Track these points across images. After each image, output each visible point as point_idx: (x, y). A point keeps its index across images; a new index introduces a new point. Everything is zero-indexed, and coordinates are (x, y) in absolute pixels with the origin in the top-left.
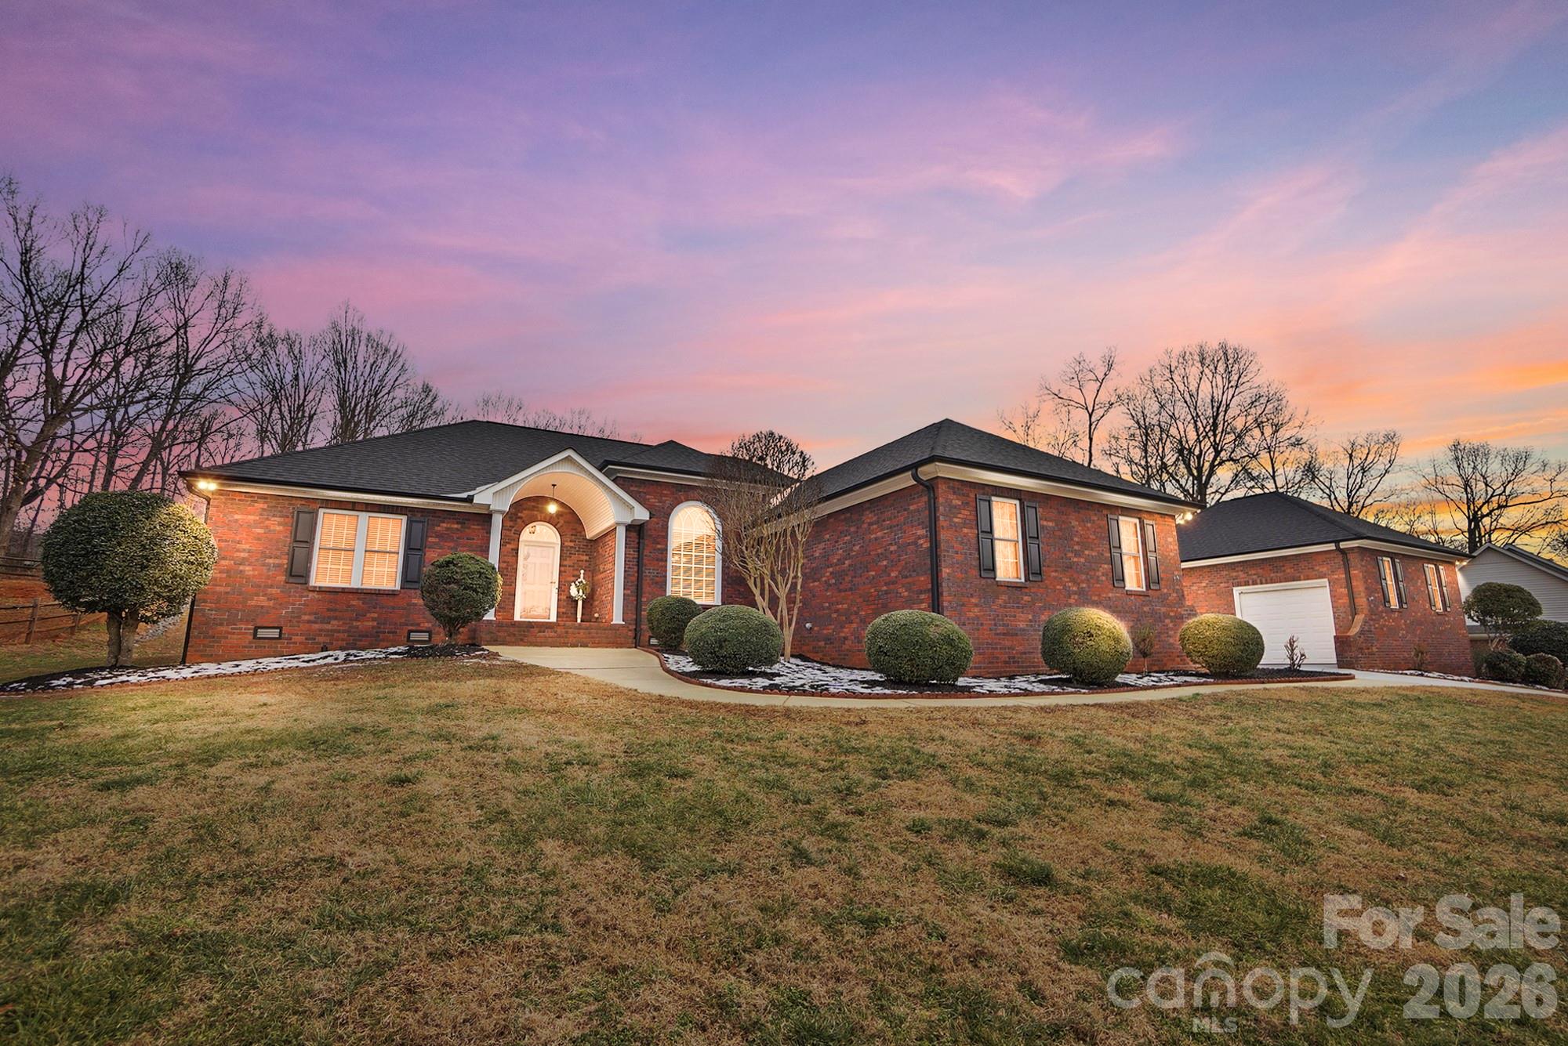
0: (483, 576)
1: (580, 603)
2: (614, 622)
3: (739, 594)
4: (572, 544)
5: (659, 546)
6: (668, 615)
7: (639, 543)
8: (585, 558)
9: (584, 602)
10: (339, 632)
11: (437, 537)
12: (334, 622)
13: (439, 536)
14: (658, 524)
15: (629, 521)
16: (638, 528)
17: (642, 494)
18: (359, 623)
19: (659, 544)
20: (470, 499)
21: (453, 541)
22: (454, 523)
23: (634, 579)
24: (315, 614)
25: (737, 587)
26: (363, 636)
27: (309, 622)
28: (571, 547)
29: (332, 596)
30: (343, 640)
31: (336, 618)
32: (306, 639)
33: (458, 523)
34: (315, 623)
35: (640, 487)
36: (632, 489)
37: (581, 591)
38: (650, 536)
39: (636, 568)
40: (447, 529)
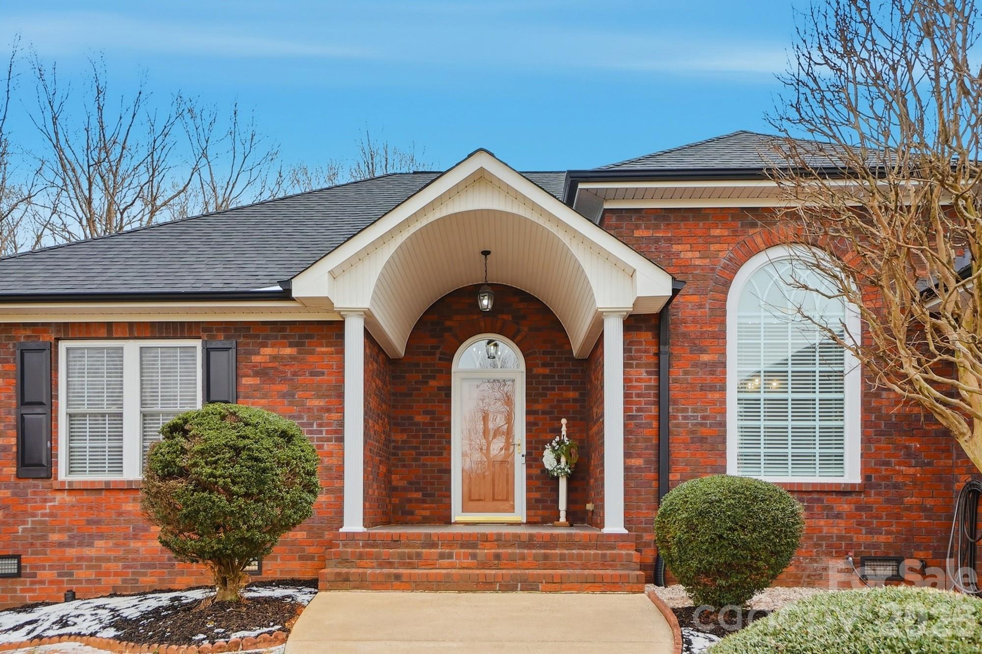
0: (244, 454)
1: (563, 484)
2: (607, 530)
3: (909, 455)
4: (547, 371)
5: (705, 358)
6: (705, 533)
7: (658, 355)
8: (572, 395)
9: (570, 479)
10: (108, 560)
11: (256, 374)
12: (99, 543)
13: (261, 372)
14: (701, 306)
15: (627, 304)
16: (653, 322)
17: (663, 244)
18: (139, 544)
19: (703, 351)
20: (285, 295)
21: (284, 380)
22: (284, 346)
23: (650, 432)
24: (69, 530)
25: (903, 440)
26: (149, 566)
27: (61, 545)
28: (545, 376)
29: (92, 497)
30: (116, 574)
31: (101, 537)
32: (60, 575)
33: (291, 345)
34: (70, 545)
35: (657, 227)
36: (637, 234)
37: (563, 460)
38: (684, 335)
39: (654, 409)
40: (274, 358)
